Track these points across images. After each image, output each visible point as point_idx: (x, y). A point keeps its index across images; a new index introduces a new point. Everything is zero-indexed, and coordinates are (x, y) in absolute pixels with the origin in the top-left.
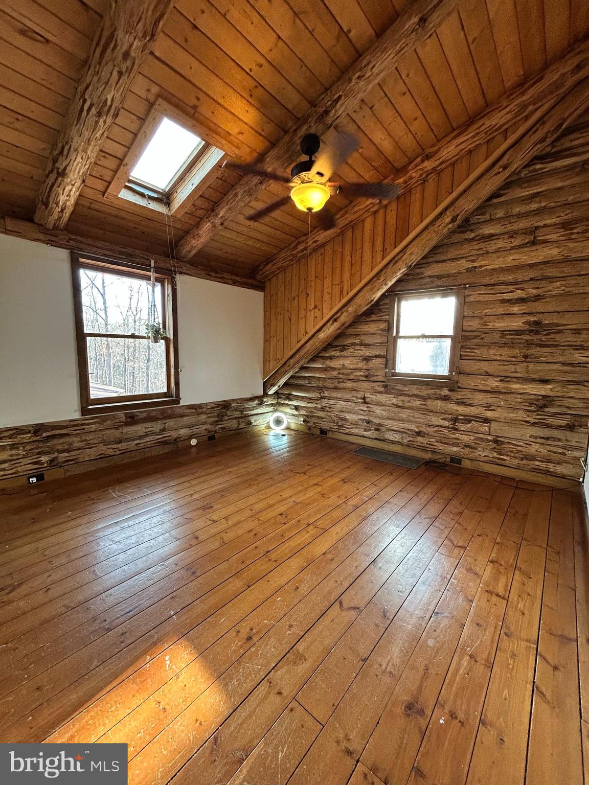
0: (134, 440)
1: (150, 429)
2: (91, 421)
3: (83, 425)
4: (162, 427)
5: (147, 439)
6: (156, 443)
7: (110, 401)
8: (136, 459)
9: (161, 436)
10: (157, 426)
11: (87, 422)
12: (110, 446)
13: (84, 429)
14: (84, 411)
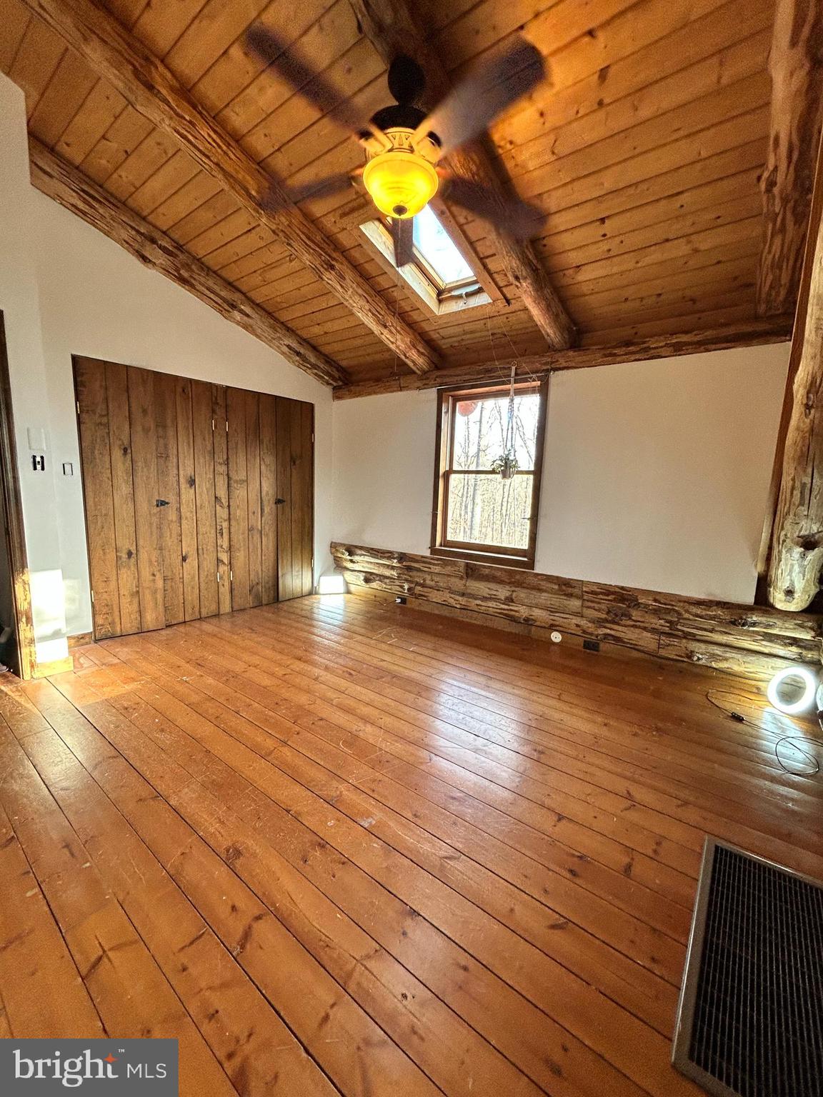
0: (476, 599)
1: (495, 593)
2: (436, 562)
3: (430, 563)
4: (507, 595)
5: (491, 604)
6: (500, 613)
7: (453, 545)
8: (475, 622)
9: (506, 607)
10: (503, 592)
11: (433, 561)
12: (453, 596)
13: (430, 568)
14: (433, 550)
